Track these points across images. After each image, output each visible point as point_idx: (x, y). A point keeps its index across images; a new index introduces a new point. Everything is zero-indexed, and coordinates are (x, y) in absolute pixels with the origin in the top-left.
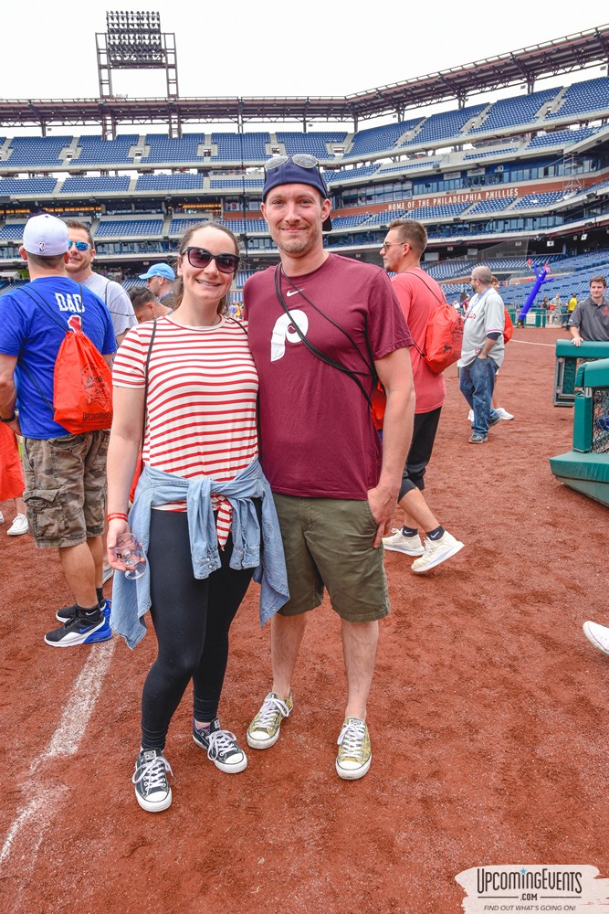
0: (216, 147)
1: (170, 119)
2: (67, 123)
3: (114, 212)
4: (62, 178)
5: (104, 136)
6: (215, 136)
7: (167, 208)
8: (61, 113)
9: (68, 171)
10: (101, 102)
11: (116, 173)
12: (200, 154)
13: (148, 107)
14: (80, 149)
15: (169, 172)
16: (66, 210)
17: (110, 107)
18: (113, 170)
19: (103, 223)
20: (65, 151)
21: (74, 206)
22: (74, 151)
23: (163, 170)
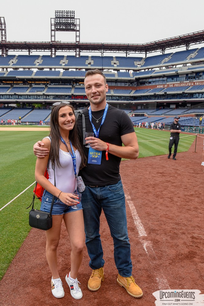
0: (93, 61)
1: (76, 50)
2: (38, 50)
3: (53, 84)
4: (35, 70)
5: (51, 56)
6: (93, 57)
7: (73, 83)
8: (36, 47)
9: (37, 68)
10: (51, 43)
11: (55, 69)
12: (87, 63)
13: (68, 45)
14: (42, 60)
15: (74, 70)
16: (36, 82)
17: (54, 45)
18: (54, 68)
19: (49, 88)
20: (37, 61)
21: (39, 81)
22: (40, 61)
23: (72, 69)
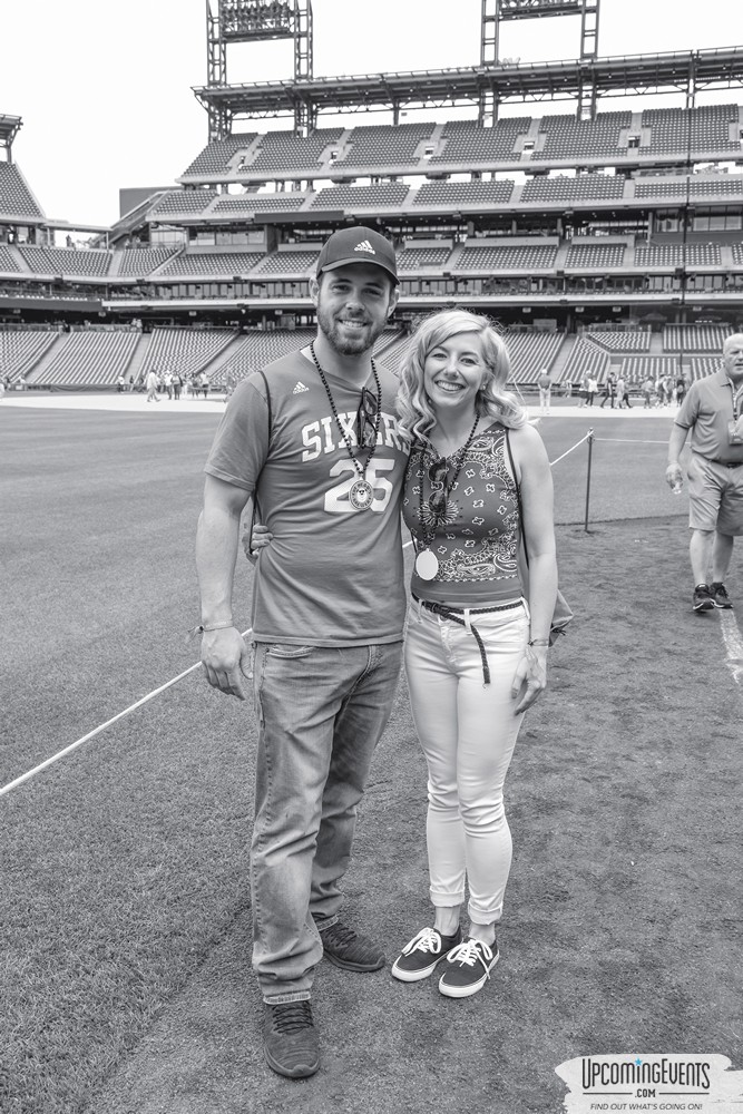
0: (648, 132)
1: (581, 91)
2: (429, 104)
3: (486, 233)
4: (416, 183)
5: (480, 121)
6: (648, 114)
7: (564, 227)
8: (422, 90)
9: (426, 174)
10: (481, 71)
11: (493, 176)
12: (623, 143)
13: (551, 74)
14: (444, 142)
15: (571, 174)
16: (418, 229)
17: (493, 78)
18: (489, 171)
19: (469, 250)
20: (424, 145)
21: (430, 224)
22: (435, 144)
23: (563, 172)
